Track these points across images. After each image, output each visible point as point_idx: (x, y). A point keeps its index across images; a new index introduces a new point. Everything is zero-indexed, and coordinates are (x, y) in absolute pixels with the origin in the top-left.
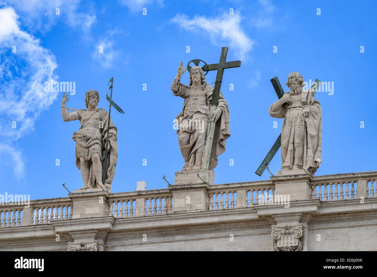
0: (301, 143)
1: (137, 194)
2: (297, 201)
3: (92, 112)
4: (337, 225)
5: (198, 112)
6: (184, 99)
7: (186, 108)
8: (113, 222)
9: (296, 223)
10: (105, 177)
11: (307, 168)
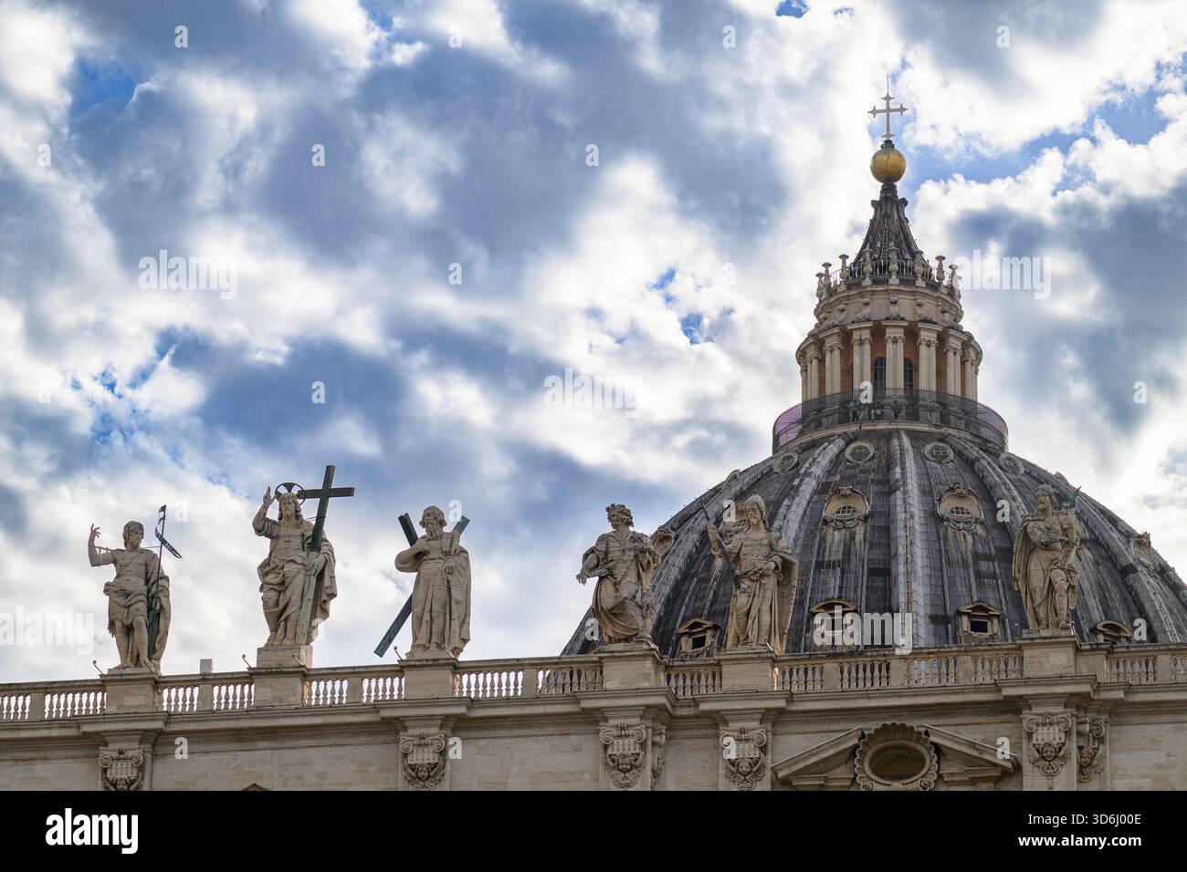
0: (442, 611)
1: (200, 678)
3: (134, 554)
4: (492, 733)
5: (293, 561)
6: (271, 540)
8: (166, 720)
9: (435, 730)
10: (152, 650)
11: (450, 649)
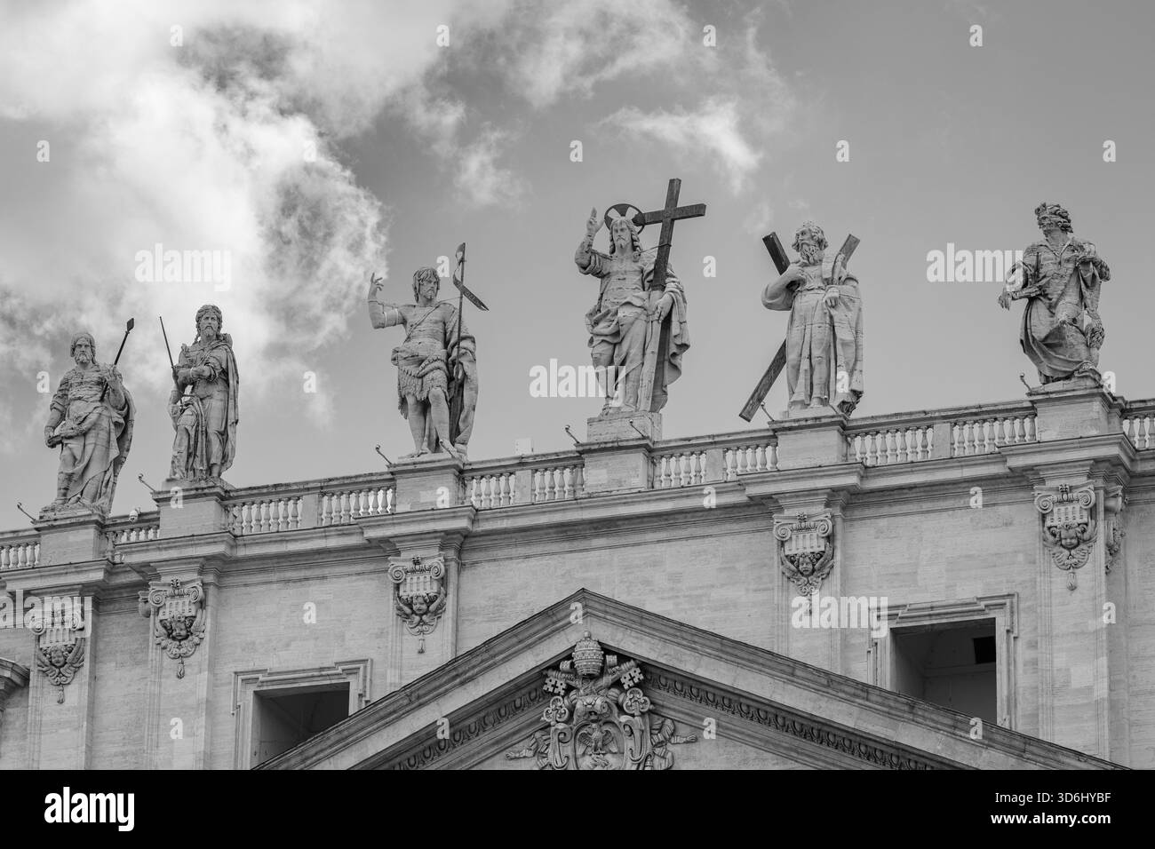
0: (824, 355)
1: (517, 461)
2: (820, 467)
3: (428, 309)
4: (896, 509)
5: (628, 303)
6: (600, 280)
7: (604, 298)
8: (473, 517)
9: (820, 509)
10: (455, 432)
11: (838, 404)
